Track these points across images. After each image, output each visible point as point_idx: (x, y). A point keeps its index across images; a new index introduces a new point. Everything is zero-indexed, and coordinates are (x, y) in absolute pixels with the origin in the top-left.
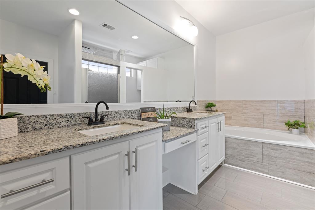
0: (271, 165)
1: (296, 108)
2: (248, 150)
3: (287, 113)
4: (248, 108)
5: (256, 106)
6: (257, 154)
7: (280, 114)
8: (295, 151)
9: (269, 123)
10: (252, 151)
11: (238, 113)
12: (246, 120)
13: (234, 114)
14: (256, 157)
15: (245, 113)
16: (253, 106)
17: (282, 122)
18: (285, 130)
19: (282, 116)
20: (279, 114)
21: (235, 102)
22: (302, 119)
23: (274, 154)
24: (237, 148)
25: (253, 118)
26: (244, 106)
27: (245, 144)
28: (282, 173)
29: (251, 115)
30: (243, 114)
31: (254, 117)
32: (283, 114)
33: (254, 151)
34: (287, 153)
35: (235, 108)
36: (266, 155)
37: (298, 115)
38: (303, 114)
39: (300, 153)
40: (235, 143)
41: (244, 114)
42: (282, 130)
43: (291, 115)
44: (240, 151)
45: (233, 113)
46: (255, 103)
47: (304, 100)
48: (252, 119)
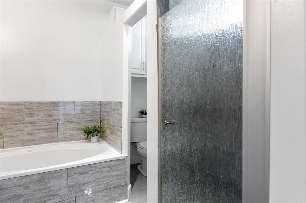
0: (79, 198)
1: (93, 111)
2: (45, 189)
3: (84, 118)
4: (33, 114)
5: (47, 110)
6: (60, 189)
7: (78, 120)
8: (105, 167)
9: (65, 134)
10: (52, 189)
11: (15, 124)
12: (31, 134)
13: (9, 127)
14: (58, 195)
15: (29, 123)
16: (41, 110)
17: (80, 129)
18: (83, 139)
19: (80, 122)
20: (76, 120)
21: (9, 105)
22: (99, 123)
23: (83, 180)
24: (23, 193)
25: (43, 129)
26: (27, 111)
27: (39, 181)
28: (92, 201)
29: (39, 125)
30: (25, 125)
31: (44, 127)
32: (80, 120)
33: (55, 186)
34: (98, 172)
35: (10, 116)
36: (73, 186)
37: (95, 119)
38: (99, 118)
39: (110, 167)
40: (20, 186)
41: (27, 125)
42: (80, 139)
43: (89, 119)
44: (30, 197)
45: (5, 125)
46: (45, 105)
47: (100, 102)
48: (40, 131)
